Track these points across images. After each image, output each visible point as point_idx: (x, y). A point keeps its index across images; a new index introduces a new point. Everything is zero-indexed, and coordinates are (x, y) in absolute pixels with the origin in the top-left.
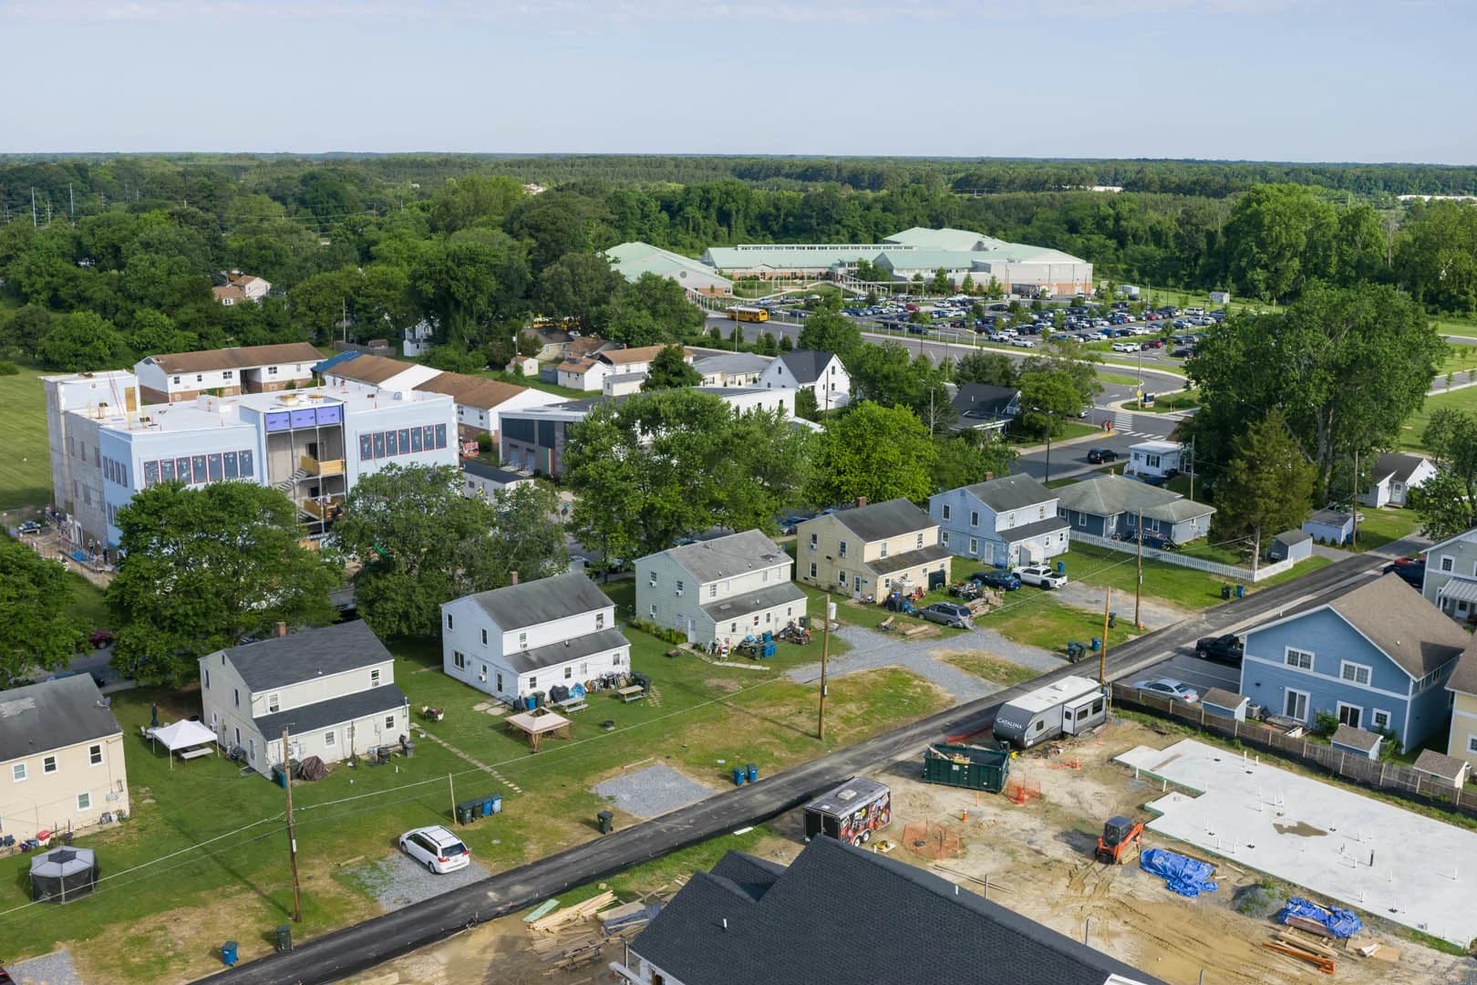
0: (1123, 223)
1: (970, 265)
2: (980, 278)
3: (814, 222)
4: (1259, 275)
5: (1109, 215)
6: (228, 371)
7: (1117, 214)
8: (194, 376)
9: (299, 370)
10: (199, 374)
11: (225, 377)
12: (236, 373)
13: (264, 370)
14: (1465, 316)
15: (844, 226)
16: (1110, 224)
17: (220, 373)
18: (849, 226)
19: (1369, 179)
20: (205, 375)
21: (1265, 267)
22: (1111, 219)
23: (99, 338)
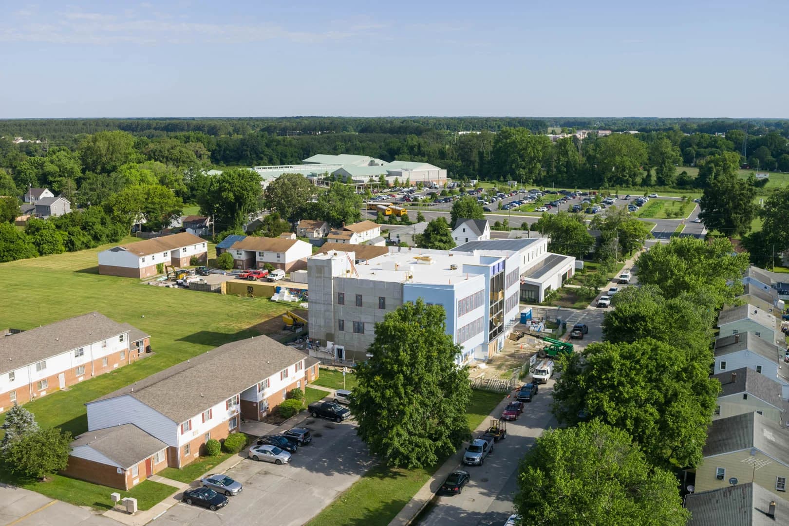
0: (422, 149)
1: (387, 173)
2: (401, 180)
3: (248, 153)
4: (522, 172)
5: (415, 145)
6: (165, 252)
7: (419, 144)
8: (150, 256)
9: (195, 249)
10: (153, 255)
11: (164, 256)
12: (169, 252)
13: (181, 249)
14: (628, 187)
15: (265, 155)
16: (416, 149)
17: (162, 254)
18: (268, 155)
19: (440, 124)
20: (156, 255)
21: (524, 168)
22: (416, 147)
23: (20, 238)
